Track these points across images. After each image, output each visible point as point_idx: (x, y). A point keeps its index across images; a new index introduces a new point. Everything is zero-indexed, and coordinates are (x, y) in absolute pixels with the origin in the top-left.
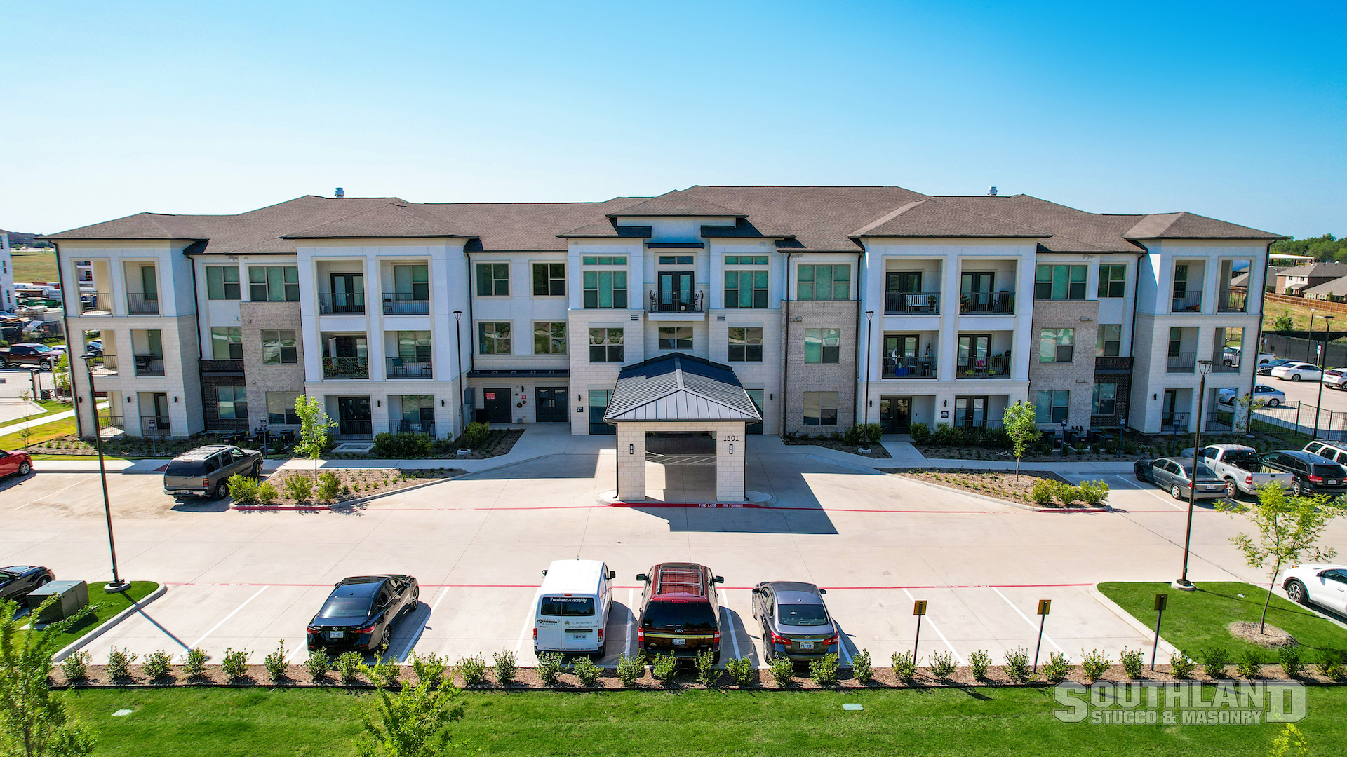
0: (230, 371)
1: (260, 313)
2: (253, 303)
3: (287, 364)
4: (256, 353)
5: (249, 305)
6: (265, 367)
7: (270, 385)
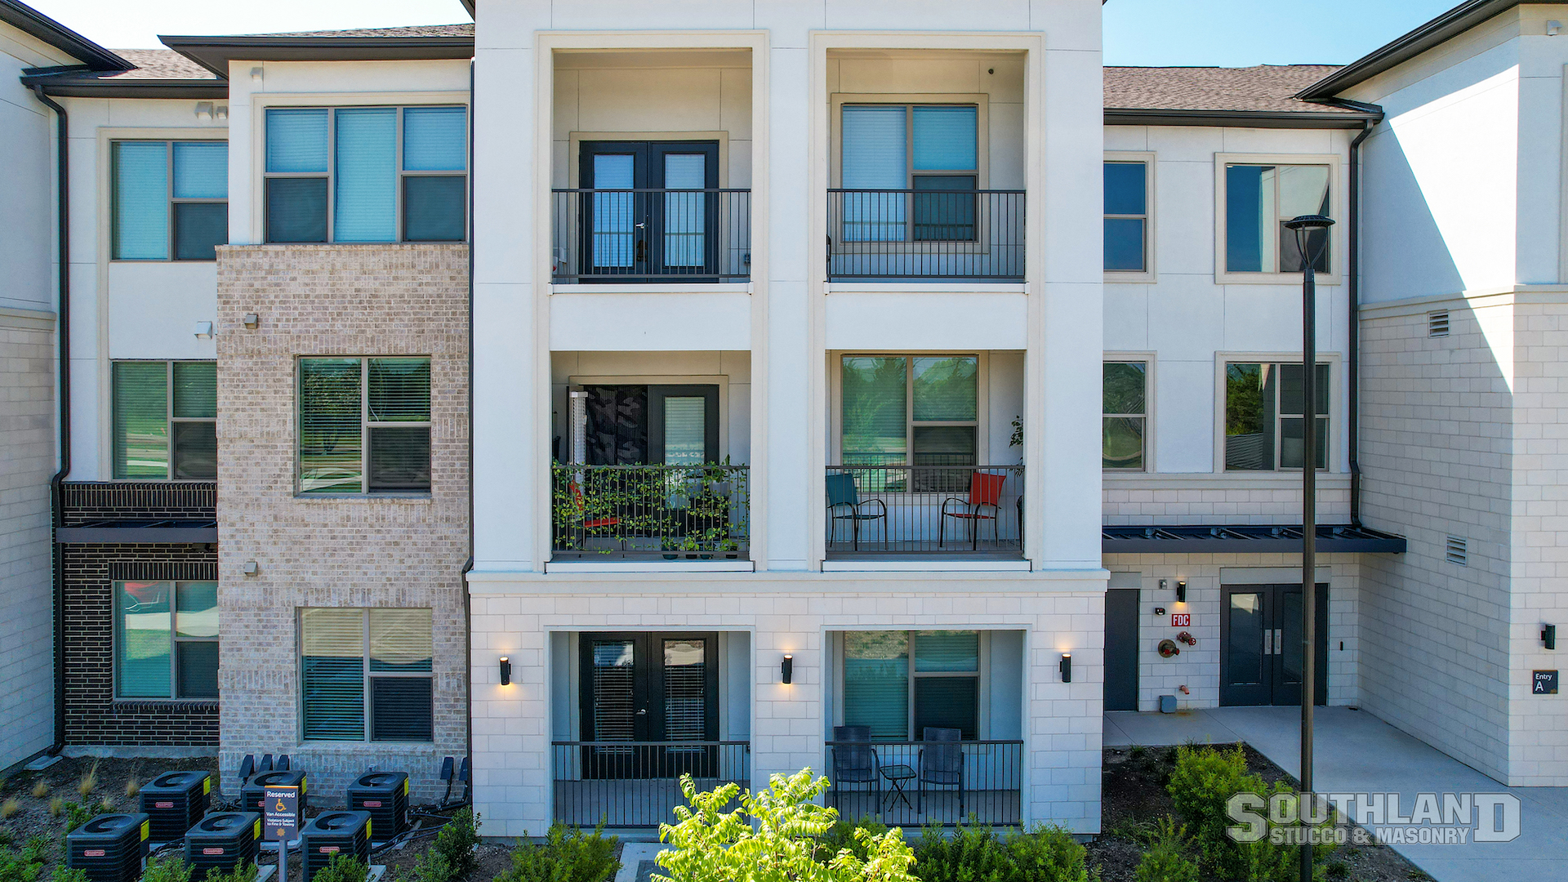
0: (168, 525)
1: (296, 288)
2: (272, 248)
3: (387, 498)
4: (270, 448)
5: (257, 258)
6: (300, 509)
7: (318, 581)
